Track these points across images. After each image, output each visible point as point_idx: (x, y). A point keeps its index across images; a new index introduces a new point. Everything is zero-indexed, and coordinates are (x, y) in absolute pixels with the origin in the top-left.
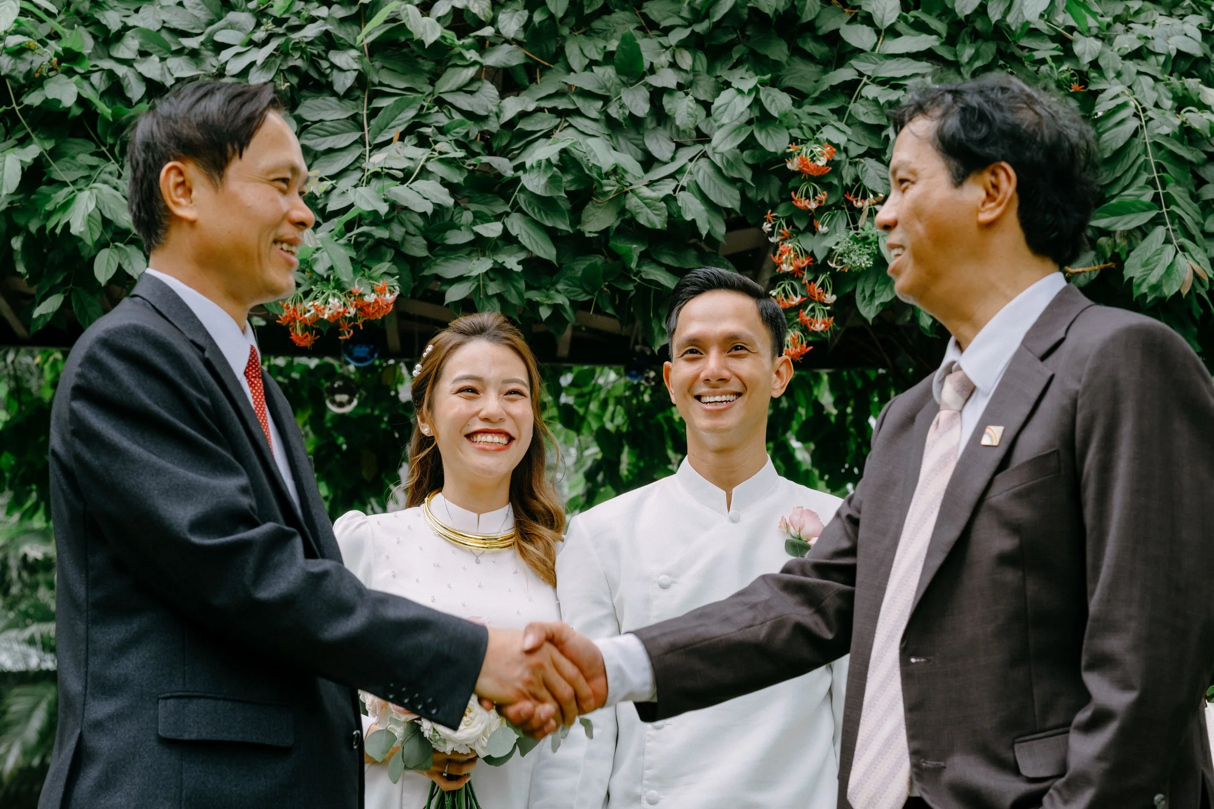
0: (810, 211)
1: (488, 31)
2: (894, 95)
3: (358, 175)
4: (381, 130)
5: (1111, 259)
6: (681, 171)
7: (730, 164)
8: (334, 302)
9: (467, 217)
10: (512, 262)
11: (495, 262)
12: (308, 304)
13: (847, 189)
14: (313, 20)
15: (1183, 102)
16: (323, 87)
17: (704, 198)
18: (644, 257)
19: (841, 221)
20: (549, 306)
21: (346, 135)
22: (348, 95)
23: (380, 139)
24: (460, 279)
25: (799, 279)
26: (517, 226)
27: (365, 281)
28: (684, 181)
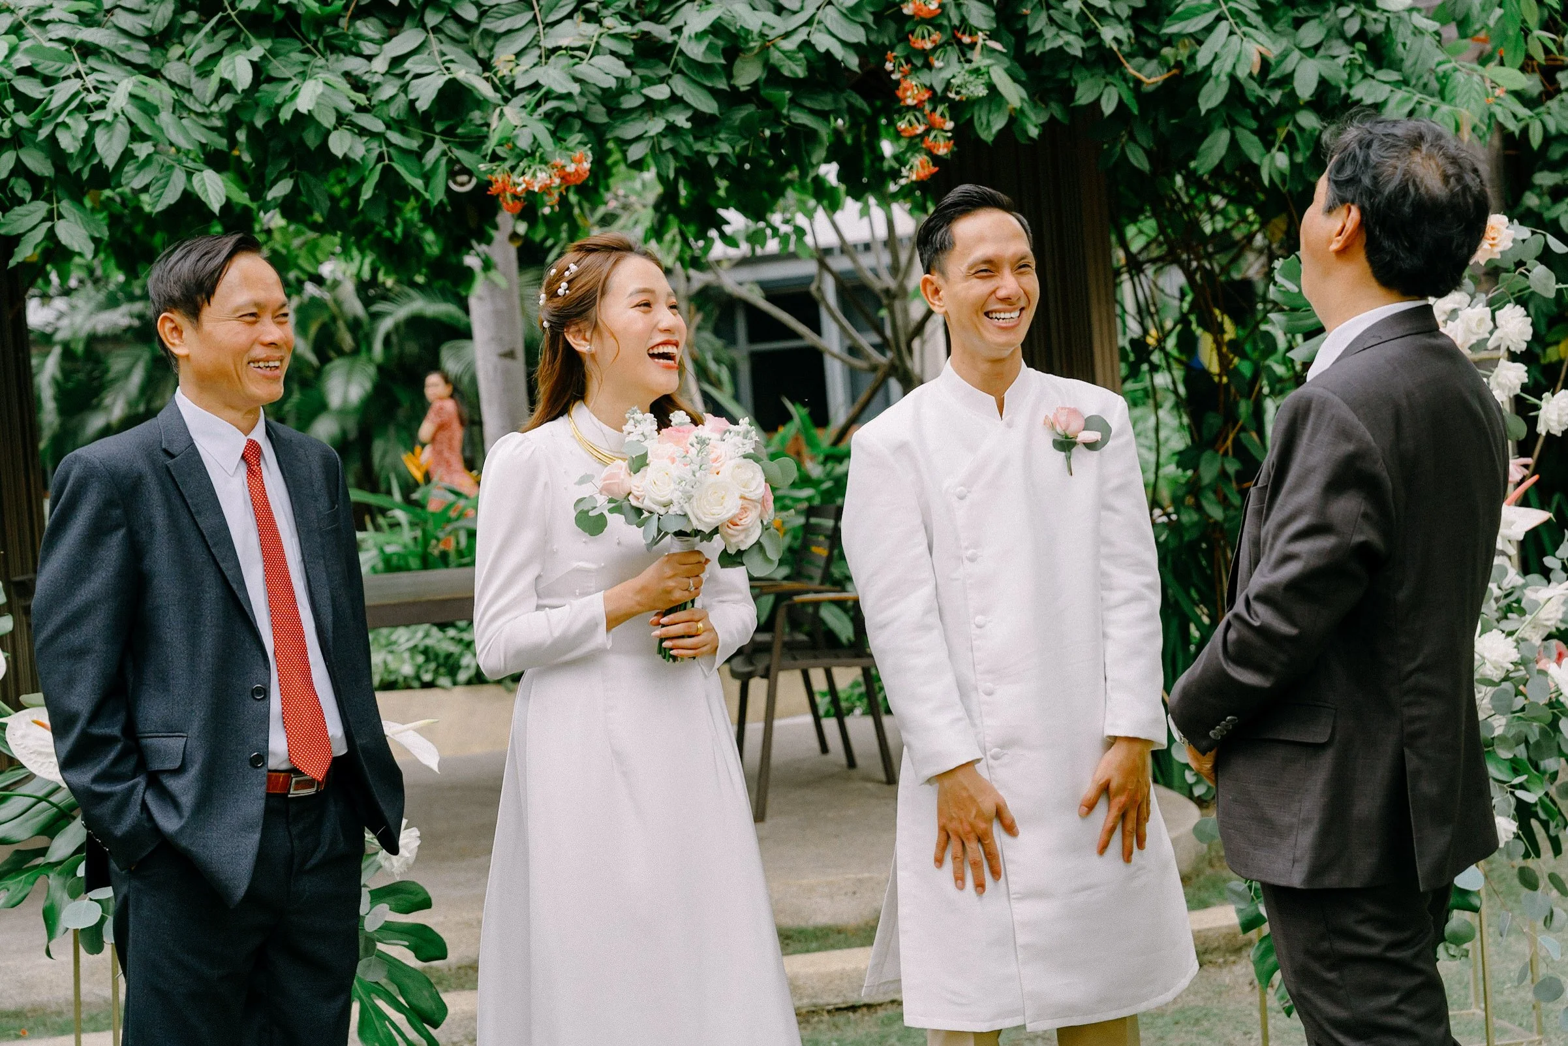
0: (924, 50)
3: (536, 52)
4: (551, 10)
5: (1174, 67)
6: (811, 21)
7: (855, 11)
8: (541, 175)
9: (636, 82)
10: (681, 120)
11: (667, 121)
12: (515, 178)
13: (955, 28)
18: (792, 103)
19: (953, 54)
20: (716, 154)
21: (519, 17)
23: (551, 18)
24: (639, 138)
25: (922, 110)
26: (680, 86)
27: (564, 153)
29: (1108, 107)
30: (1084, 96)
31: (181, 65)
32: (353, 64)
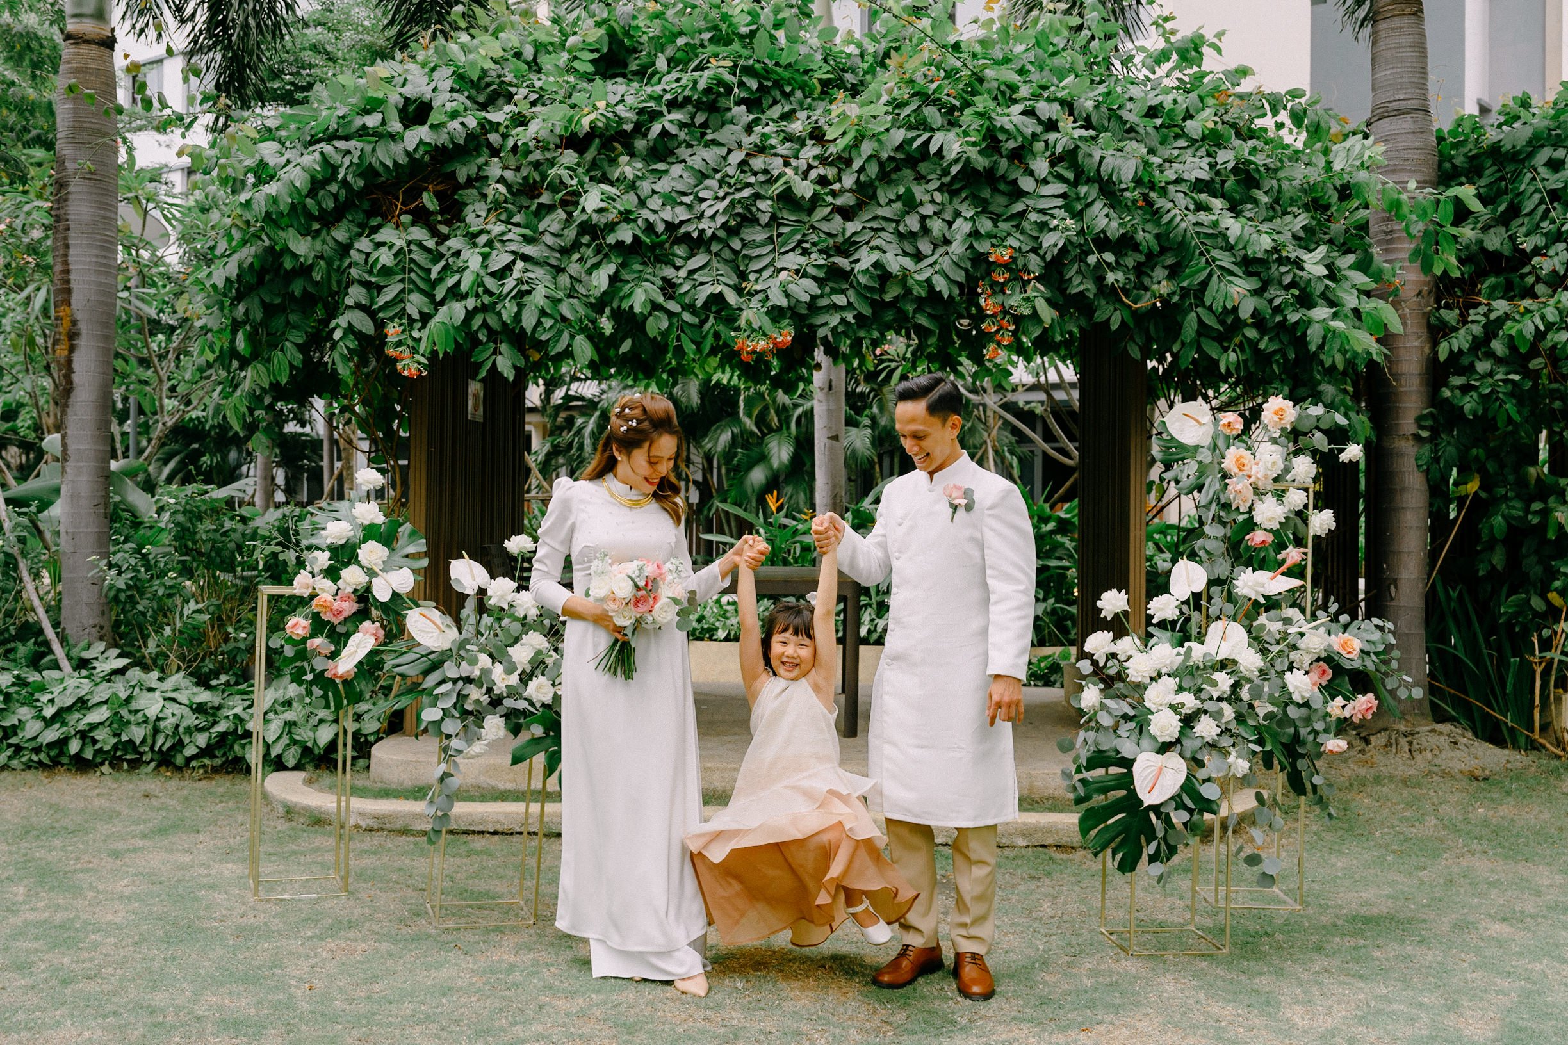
0: (1001, 282)
1: (837, 186)
2: (1045, 218)
4: (783, 245)
6: (935, 263)
7: (961, 259)
8: (762, 343)
10: (850, 318)
11: (842, 317)
12: (748, 342)
13: (1020, 270)
14: (748, 185)
15: (1200, 207)
16: (754, 221)
17: (947, 277)
18: (915, 311)
19: (1017, 286)
21: (766, 248)
22: (767, 225)
23: (783, 250)
25: (996, 318)
26: (852, 297)
27: (777, 330)
28: (937, 268)
29: (1115, 325)
30: (1099, 316)
31: (577, 266)
32: (669, 272)
